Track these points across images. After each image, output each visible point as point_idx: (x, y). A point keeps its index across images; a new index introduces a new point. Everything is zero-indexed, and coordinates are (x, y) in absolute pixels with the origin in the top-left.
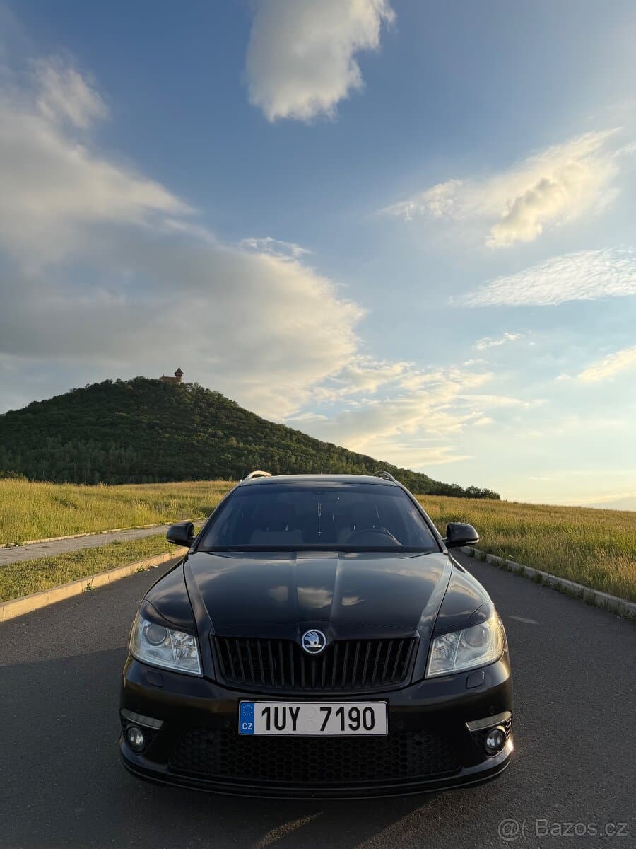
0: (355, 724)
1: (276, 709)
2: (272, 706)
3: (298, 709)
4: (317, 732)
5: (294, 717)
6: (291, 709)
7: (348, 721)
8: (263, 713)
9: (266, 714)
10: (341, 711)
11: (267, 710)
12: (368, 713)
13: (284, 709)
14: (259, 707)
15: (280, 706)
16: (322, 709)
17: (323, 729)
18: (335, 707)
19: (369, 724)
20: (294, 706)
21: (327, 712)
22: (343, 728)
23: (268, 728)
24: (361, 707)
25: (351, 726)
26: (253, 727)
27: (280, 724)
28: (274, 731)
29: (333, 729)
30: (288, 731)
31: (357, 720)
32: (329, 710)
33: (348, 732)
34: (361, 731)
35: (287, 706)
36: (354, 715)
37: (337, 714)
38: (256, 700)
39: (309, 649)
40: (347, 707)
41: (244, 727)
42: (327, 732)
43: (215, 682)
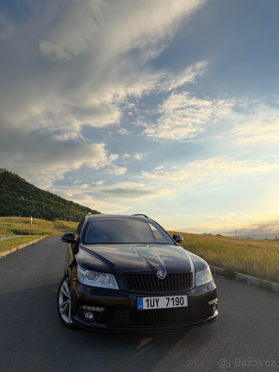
0: (177, 303)
1: (151, 299)
2: (149, 298)
3: (158, 299)
4: (165, 307)
5: (157, 302)
6: (156, 299)
7: (175, 303)
8: (146, 301)
9: (147, 302)
10: (173, 299)
11: (148, 300)
12: (182, 299)
13: (154, 299)
14: (145, 299)
15: (152, 298)
16: (167, 299)
17: (167, 306)
18: (171, 297)
19: (182, 303)
20: (157, 298)
21: (168, 299)
22: (174, 305)
23: (148, 307)
24: (179, 297)
25: (176, 304)
26: (143, 307)
27: (152, 305)
28: (150, 308)
29: (171, 306)
30: (155, 307)
31: (178, 302)
32: (169, 299)
33: (175, 306)
34: (180, 306)
35: (155, 298)
36: (177, 300)
37: (172, 300)
38: (143, 297)
39: (160, 277)
40: (175, 297)
41: (139, 307)
42: (168, 307)
43: (126, 291)
